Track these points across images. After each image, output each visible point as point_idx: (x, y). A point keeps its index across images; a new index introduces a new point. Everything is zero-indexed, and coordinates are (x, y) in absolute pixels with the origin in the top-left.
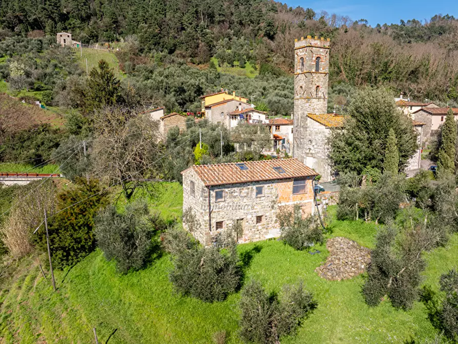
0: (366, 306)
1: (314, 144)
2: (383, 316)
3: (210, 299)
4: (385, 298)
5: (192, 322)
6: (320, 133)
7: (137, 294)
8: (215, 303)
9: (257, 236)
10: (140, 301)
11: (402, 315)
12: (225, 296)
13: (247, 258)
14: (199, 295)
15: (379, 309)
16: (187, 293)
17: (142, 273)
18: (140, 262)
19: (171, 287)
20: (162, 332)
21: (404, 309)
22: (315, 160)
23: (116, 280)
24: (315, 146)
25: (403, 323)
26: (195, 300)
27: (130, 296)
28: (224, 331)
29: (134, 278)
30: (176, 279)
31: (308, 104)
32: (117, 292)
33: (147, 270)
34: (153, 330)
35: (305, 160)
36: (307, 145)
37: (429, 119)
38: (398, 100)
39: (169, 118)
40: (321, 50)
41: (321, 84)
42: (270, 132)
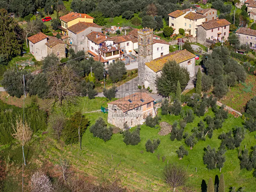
0: (171, 141)
1: (148, 76)
2: (175, 143)
4: (176, 139)
6: (151, 73)
9: (137, 123)
11: (179, 142)
15: (174, 142)
21: (180, 141)
22: (149, 83)
24: (149, 78)
25: (179, 144)
26: (131, 145)
31: (145, 59)
35: (144, 82)
36: (145, 76)
37: (205, 31)
38: (189, 12)
39: (55, 47)
40: (150, 35)
41: (150, 49)
42: (118, 53)
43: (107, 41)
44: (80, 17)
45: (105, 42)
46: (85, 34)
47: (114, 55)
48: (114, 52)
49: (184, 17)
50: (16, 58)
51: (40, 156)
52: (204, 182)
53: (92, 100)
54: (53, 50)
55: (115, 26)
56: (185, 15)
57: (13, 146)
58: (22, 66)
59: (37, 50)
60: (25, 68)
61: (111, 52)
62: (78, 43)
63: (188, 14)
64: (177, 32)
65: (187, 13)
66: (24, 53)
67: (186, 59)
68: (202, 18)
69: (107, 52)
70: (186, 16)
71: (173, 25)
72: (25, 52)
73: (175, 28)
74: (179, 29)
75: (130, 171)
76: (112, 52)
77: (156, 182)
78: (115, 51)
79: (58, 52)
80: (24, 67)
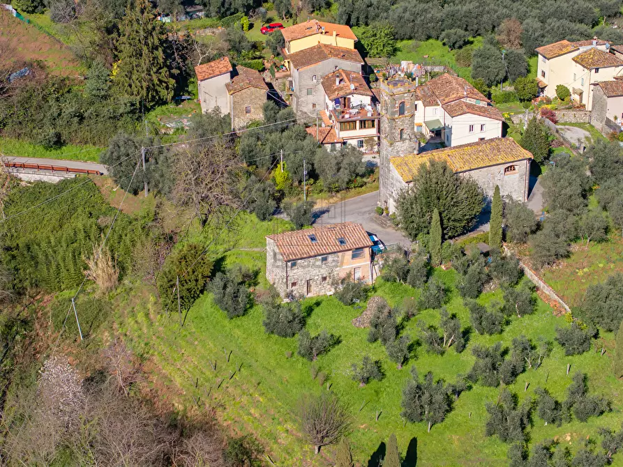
0: (369, 343)
3: (285, 336)
5: (276, 347)
6: (399, 182)
7: (242, 331)
8: (288, 338)
9: (323, 291)
10: (245, 336)
12: (294, 334)
13: (310, 310)
14: (279, 334)
16: (272, 332)
17: (243, 318)
18: (242, 312)
19: (263, 329)
20: (259, 352)
23: (226, 322)
24: (396, 191)
26: (276, 336)
27: (237, 332)
28: (291, 352)
29: (238, 321)
30: (266, 325)
32: (228, 330)
33: (246, 316)
34: (254, 351)
35: (388, 200)
36: (390, 187)
37: (605, 100)
38: (590, 47)
39: (239, 94)
40: (406, 95)
41: (405, 126)
42: (373, 126)
43: (355, 95)
44: (322, 33)
45: (350, 96)
46: (319, 74)
47: (361, 128)
48: (361, 121)
49: (573, 59)
50: (164, 107)
51: (116, 326)
52: (383, 446)
53: (263, 223)
54: (236, 100)
55: (411, 62)
56: (575, 54)
57: (82, 295)
58: (168, 128)
59: (207, 96)
60: (175, 133)
61: (355, 121)
62: (300, 91)
63: (586, 52)
64: (550, 93)
65: (582, 49)
66: (185, 100)
67: (501, 161)
68: (616, 66)
69: (343, 120)
70: (577, 57)
71: (544, 75)
72: (189, 97)
73: (547, 83)
74: (558, 86)
75: (251, 391)
76: (358, 122)
77: (289, 426)
78: (365, 121)
79: (246, 105)
80: (172, 130)
